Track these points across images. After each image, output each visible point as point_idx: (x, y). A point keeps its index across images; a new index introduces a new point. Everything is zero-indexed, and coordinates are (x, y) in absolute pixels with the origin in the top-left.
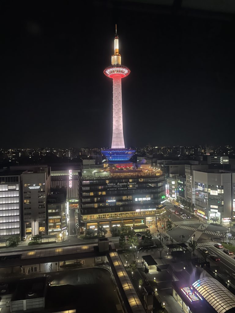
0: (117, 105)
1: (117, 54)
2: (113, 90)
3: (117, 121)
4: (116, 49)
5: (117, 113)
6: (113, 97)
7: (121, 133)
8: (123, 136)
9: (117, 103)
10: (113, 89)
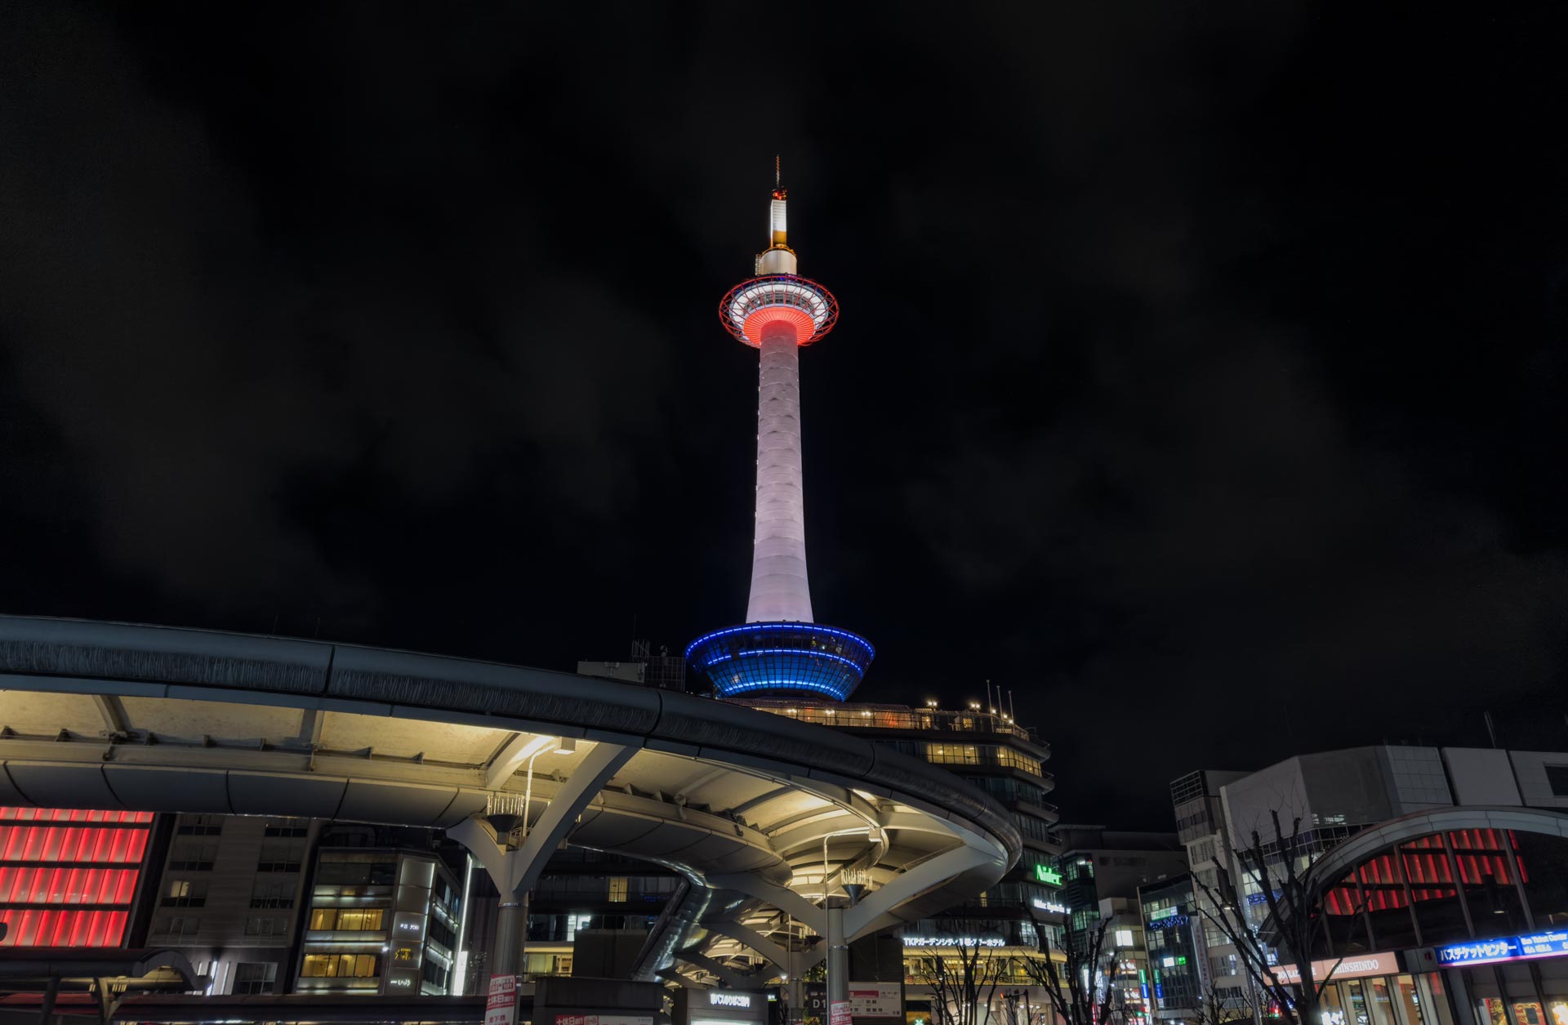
0: (775, 434)
1: (779, 245)
2: (762, 378)
3: (774, 501)
4: (775, 232)
5: (774, 466)
6: (760, 404)
7: (794, 557)
8: (802, 573)
9: (774, 424)
10: (761, 373)
